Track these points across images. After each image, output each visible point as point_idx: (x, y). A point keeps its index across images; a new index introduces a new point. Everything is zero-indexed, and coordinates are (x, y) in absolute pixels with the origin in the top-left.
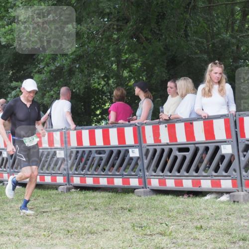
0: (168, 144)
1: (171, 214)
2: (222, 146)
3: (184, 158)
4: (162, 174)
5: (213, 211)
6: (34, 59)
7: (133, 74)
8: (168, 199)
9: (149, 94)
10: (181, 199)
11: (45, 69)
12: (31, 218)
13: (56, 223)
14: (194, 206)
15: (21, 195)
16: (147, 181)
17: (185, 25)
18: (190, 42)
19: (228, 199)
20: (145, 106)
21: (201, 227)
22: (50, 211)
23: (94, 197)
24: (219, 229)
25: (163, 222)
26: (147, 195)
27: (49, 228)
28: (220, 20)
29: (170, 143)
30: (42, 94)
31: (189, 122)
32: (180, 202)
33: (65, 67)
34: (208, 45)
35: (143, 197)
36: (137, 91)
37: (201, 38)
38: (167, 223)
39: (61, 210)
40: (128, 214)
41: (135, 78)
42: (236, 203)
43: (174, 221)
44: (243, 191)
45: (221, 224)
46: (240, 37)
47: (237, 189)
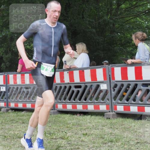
0: (68, 84)
1: (68, 126)
2: (101, 85)
3: (78, 92)
4: (64, 101)
5: (94, 124)
8: (67, 116)
10: (75, 116)
14: (83, 121)
16: (55, 106)
17: (82, 11)
18: (85, 22)
21: (86, 134)
23: (23, 115)
24: (96, 135)
25: (64, 131)
26: (55, 114)
29: (70, 83)
31: (82, 70)
32: (75, 119)
34: (96, 24)
35: (52, 116)
38: (66, 131)
42: (108, 119)
43: (70, 130)
44: (112, 112)
45: (99, 132)
46: (115, 19)
47: (109, 110)
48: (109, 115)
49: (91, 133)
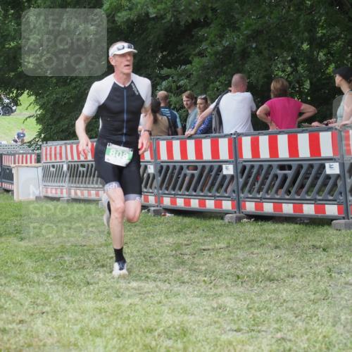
6: (193, 36)
11: (209, 50)
12: (186, 257)
13: (221, 265)
15: (173, 226)
16: (350, 209)
22: (213, 249)
23: (275, 231)
26: (349, 229)
27: (211, 272)
30: (204, 85)
33: (237, 47)
35: (343, 232)
39: (227, 247)
40: (323, 255)
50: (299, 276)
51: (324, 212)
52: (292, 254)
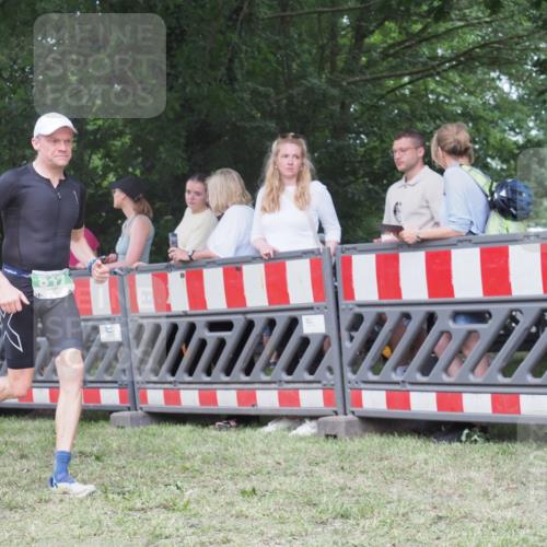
0: (185, 315)
1: (188, 465)
2: (304, 318)
3: (222, 343)
4: (172, 379)
5: (279, 457)
7: (114, 162)
8: (183, 432)
9: (146, 205)
10: (211, 432)
14: (239, 446)
16: (138, 394)
17: (229, 56)
18: (240, 94)
19: (315, 431)
20: (135, 230)
21: (254, 490)
23: (21, 430)
24: (290, 495)
25: (171, 482)
26: (138, 425)
28: (306, 46)
29: (190, 312)
31: (234, 266)
32: (210, 439)
34: (278, 101)
35: (129, 430)
36: (119, 198)
37: (263, 85)
38: (179, 484)
40: (95, 466)
41: (116, 171)
42: (331, 440)
43: (195, 480)
44: (346, 414)
45: (298, 484)
46: (349, 84)
47: (335, 409)
48: (335, 425)
49: (271, 489)
50: (57, 500)
51: (98, 400)
52: (47, 467)
